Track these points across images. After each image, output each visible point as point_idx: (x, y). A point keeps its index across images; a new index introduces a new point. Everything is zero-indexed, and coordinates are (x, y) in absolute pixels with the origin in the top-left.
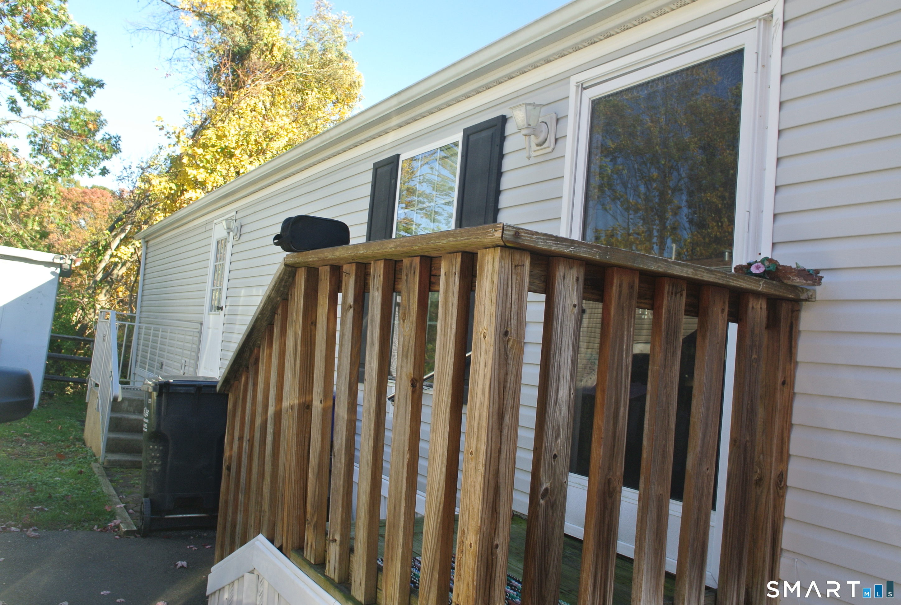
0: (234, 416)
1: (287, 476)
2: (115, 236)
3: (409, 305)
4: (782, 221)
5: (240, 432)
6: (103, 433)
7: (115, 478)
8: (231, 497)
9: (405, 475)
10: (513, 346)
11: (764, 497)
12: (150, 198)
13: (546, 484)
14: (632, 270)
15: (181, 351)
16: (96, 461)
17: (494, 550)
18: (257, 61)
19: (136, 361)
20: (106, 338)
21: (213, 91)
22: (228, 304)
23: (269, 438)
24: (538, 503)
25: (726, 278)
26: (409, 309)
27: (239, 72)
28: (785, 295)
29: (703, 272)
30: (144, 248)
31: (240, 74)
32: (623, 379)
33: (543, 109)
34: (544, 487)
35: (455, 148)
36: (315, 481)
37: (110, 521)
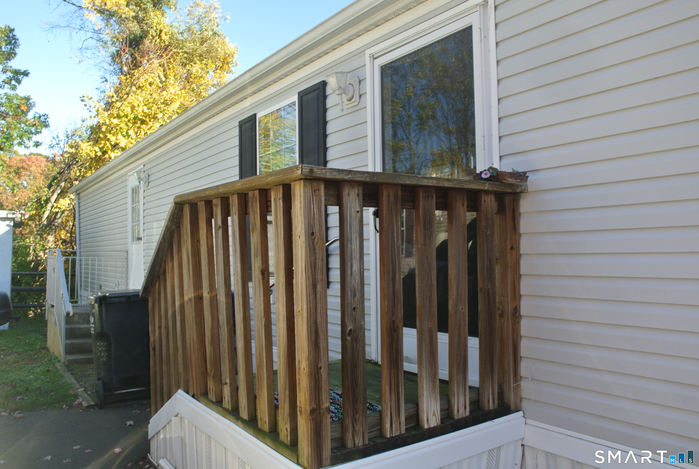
0: (154, 313)
1: (192, 346)
2: (53, 192)
3: (255, 222)
4: (505, 141)
5: (159, 323)
6: (61, 340)
7: (75, 372)
8: (158, 369)
9: (263, 333)
10: (318, 241)
11: (506, 324)
12: (77, 159)
13: (350, 327)
14: (396, 185)
15: (114, 274)
16: (59, 361)
17: (319, 370)
18: (149, 44)
19: (81, 286)
20: (56, 270)
21: (118, 71)
22: (145, 235)
23: (178, 323)
24: (346, 339)
25: (461, 183)
26: (255, 225)
27: (136, 55)
28: (505, 190)
29: (444, 181)
30: (77, 199)
31: (137, 57)
32: (396, 256)
33: (349, 75)
34: (349, 329)
35: (294, 106)
36: (210, 347)
37: (75, 401)
